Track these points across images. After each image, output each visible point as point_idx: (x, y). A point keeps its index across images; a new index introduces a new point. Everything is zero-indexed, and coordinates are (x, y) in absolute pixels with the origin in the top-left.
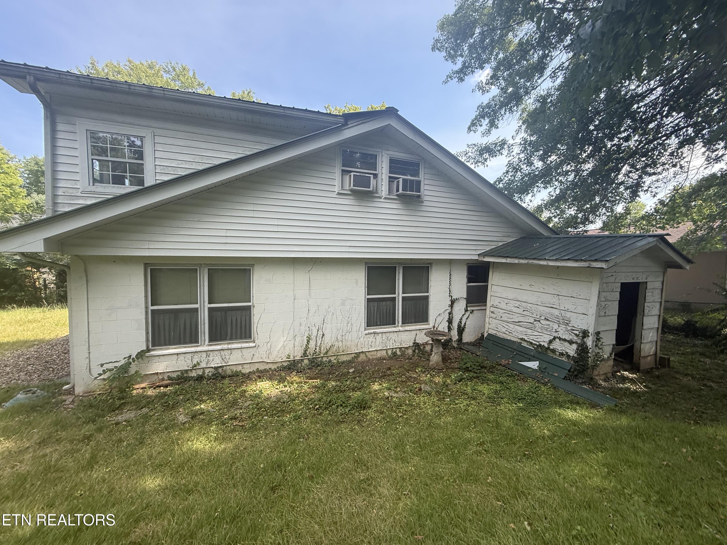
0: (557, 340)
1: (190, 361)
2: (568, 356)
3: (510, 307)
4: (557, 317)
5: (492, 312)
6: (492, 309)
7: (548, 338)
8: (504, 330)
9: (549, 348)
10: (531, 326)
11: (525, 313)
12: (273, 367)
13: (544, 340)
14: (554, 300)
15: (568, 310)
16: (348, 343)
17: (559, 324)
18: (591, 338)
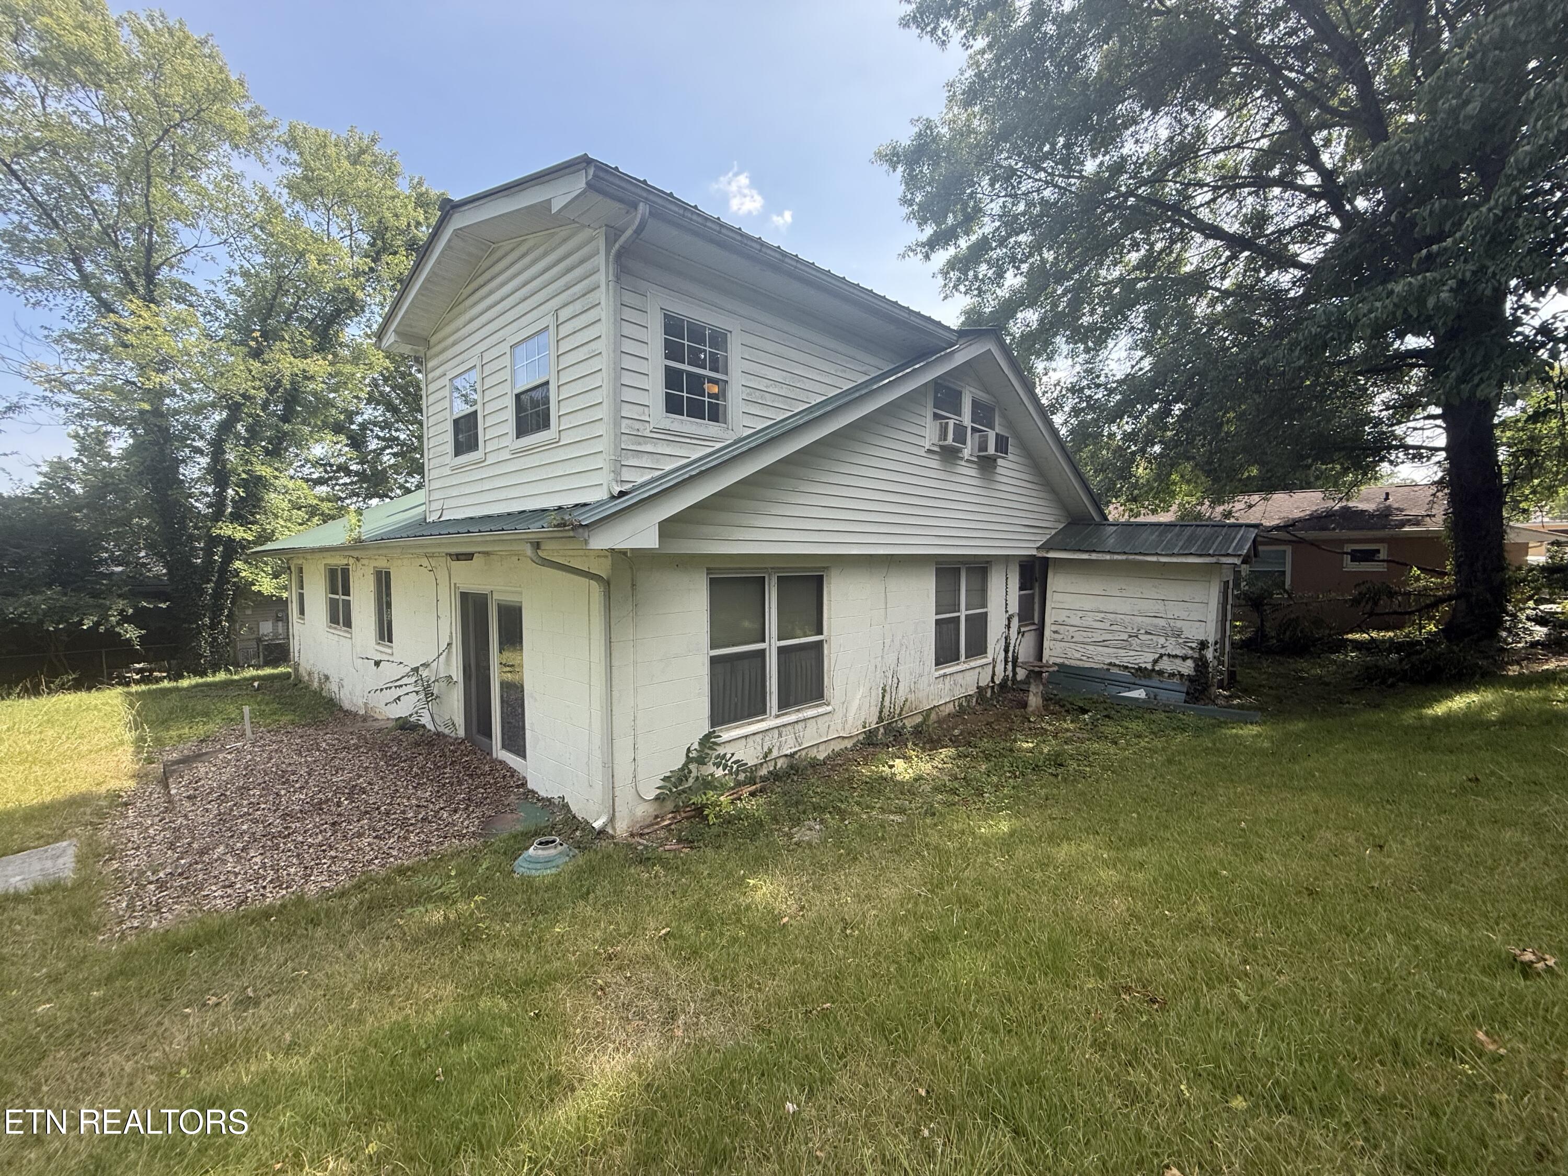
0: (1165, 658)
1: (759, 748)
2: (1182, 676)
3: (1089, 621)
4: (1163, 628)
5: (1055, 632)
6: (1054, 628)
7: (1151, 657)
8: (1078, 655)
9: (1153, 670)
10: (1125, 645)
11: (1114, 627)
12: (849, 744)
13: (1146, 660)
14: (1159, 606)
15: (1178, 619)
16: (920, 695)
17: (1167, 637)
18: (1211, 649)
